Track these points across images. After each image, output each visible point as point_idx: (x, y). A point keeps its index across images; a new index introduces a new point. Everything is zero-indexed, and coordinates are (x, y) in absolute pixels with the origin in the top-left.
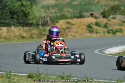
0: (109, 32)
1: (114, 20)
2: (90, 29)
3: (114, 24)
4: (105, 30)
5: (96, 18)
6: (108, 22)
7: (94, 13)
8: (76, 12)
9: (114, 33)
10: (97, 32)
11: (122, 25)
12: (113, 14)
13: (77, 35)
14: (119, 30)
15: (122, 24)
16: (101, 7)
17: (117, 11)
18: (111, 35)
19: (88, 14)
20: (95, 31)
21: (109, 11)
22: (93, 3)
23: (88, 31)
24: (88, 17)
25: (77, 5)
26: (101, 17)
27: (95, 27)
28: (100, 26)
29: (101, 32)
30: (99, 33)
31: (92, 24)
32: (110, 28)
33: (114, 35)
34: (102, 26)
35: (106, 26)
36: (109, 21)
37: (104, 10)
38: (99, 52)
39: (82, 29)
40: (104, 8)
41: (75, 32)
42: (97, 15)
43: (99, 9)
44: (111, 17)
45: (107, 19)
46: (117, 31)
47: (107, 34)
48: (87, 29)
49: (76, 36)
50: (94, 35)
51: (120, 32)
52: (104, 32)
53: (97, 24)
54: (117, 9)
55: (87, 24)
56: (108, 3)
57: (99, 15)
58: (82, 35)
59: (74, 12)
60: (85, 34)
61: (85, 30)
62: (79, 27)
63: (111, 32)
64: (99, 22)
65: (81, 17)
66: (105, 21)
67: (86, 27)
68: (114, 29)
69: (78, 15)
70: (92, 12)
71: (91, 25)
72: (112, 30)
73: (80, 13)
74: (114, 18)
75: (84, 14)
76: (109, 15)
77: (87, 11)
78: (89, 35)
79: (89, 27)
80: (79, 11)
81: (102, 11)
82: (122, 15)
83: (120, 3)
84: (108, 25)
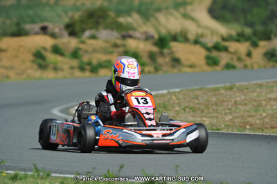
0: (82, 69)
1: (93, 42)
2: (40, 61)
3: (95, 51)
4: (75, 63)
5: (53, 36)
6: (82, 46)
7: (50, 26)
8: (8, 22)
9: (94, 70)
10: (55, 69)
11: (111, 53)
12: (91, 28)
13: (12, 74)
14: (104, 64)
15: (111, 49)
16: (66, 12)
17: (101, 20)
18: (87, 74)
19: (37, 27)
20: (51, 66)
21: (82, 21)
22: (47, 4)
23: (35, 66)
24: (37, 33)
25: (12, 6)
26: (65, 33)
27: (51, 57)
28: (62, 54)
29: (66, 67)
30: (62, 69)
31: (45, 49)
32: (85, 59)
33: (93, 75)
34: (67, 54)
35: (75, 54)
36: (83, 42)
37: (72, 18)
38: (62, 111)
39: (23, 62)
40: (70, 14)
41: (7, 68)
42: (57, 30)
43: (60, 16)
44: (87, 33)
45: (79, 37)
46: (100, 66)
47: (78, 73)
48: (33, 62)
49: (8, 77)
50: (50, 74)
51: (106, 67)
52: (72, 68)
53: (56, 50)
54: (100, 17)
55: (33, 50)
56: (79, 3)
57: (61, 30)
58: (22, 74)
59: (4, 23)
60: (30, 71)
61: (28, 64)
62: (16, 56)
63: (88, 68)
64: (61, 46)
65: (19, 33)
66: (73, 42)
67: (31, 57)
68: (95, 62)
69: (14, 29)
70: (46, 24)
71: (43, 52)
72: (89, 64)
73: (18, 24)
74: (93, 37)
75: (28, 27)
76: (83, 31)
77: (33, 22)
78: (38, 74)
79: (39, 55)
80: (15, 20)
81: (66, 20)
82: (112, 29)
83: (106, 4)
84: (81, 53)
